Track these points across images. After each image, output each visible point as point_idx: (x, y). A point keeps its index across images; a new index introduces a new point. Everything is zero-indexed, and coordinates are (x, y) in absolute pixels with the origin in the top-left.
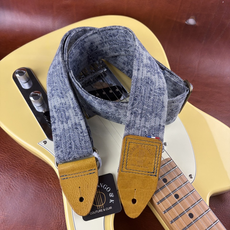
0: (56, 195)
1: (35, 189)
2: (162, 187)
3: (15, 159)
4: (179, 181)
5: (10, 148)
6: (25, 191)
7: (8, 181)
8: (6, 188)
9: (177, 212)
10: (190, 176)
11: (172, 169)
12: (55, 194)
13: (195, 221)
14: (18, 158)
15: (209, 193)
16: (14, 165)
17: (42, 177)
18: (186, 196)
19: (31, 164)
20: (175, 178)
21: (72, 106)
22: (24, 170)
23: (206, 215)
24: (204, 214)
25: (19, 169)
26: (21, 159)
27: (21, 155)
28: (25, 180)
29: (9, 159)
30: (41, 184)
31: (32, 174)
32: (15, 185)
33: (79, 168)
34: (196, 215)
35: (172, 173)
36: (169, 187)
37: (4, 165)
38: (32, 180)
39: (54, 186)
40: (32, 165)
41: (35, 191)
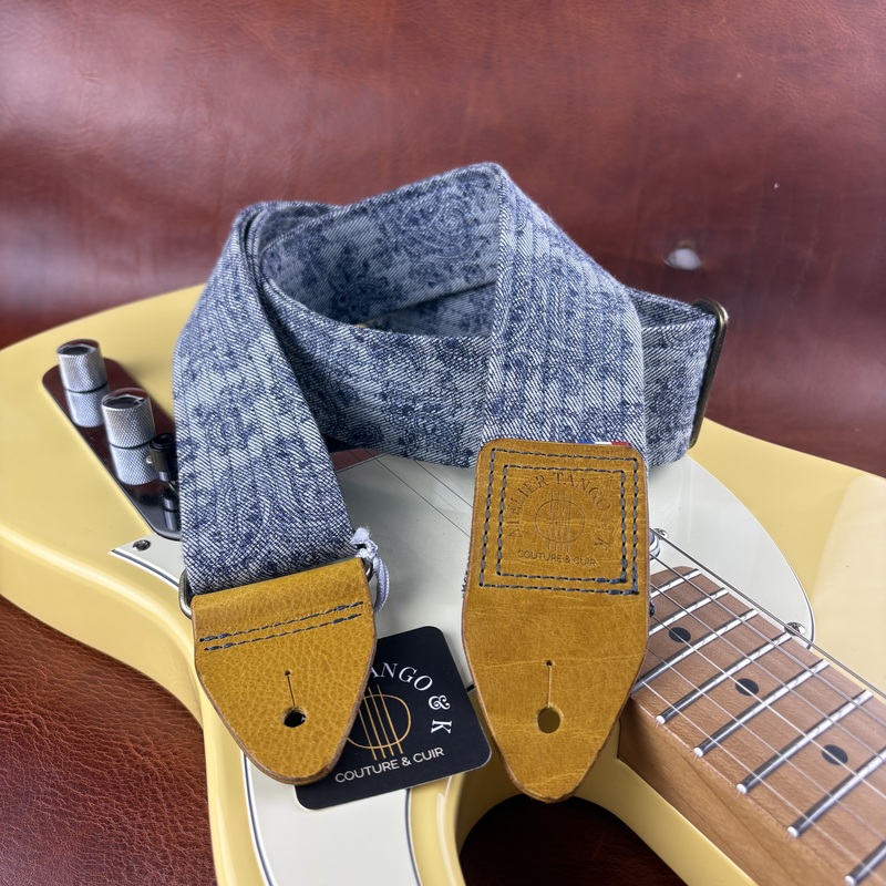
21: (268, 383)
26: (22, 668)
27: (24, 652)
33: (289, 602)
40: (68, 686)
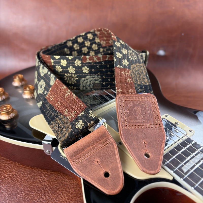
0: (51, 193)
1: (25, 189)
3: (4, 162)
12: (49, 192)
14: (7, 160)
22: (14, 171)
28: (13, 181)
31: (22, 174)
39: (49, 184)
41: (24, 192)
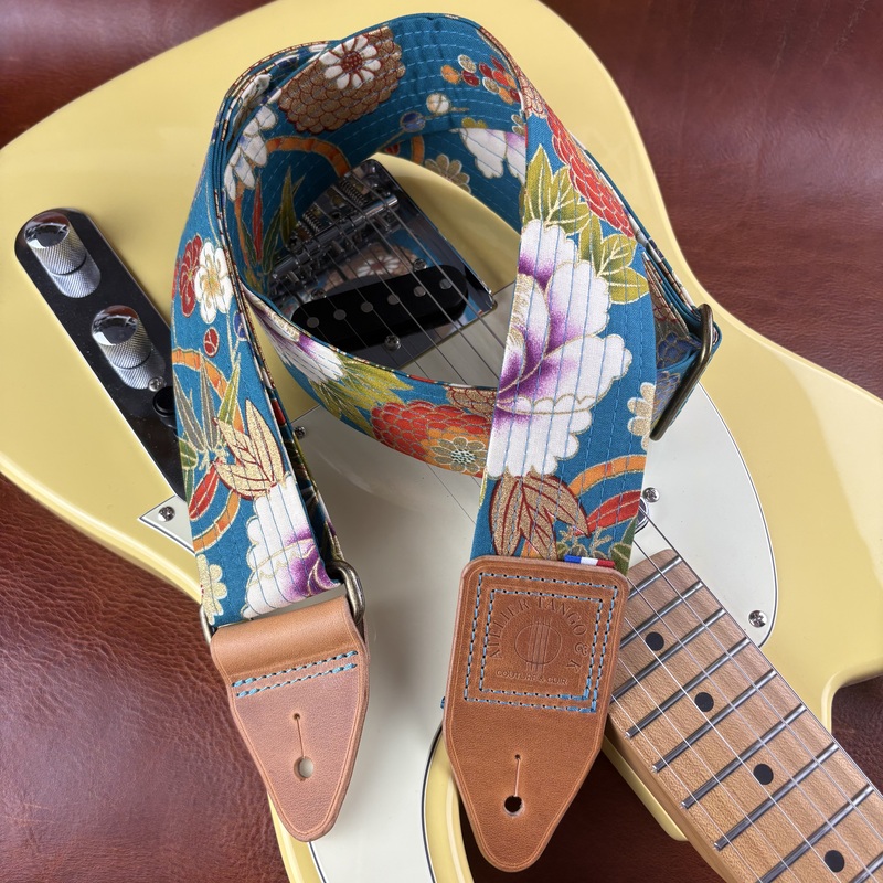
2: (643, 666)
4: (712, 639)
5: (27, 547)
6: (105, 715)
7: (32, 680)
8: (29, 709)
9: (709, 760)
10: (755, 616)
11: (683, 594)
13: (781, 794)
15: (830, 681)
16: (50, 614)
17: (165, 654)
18: (742, 697)
19: (116, 606)
20: (696, 629)
23: (821, 769)
24: (813, 766)
25: (70, 630)
26: (77, 590)
27: (74, 573)
29: (29, 592)
30: (166, 681)
32: (61, 693)
34: (782, 772)
35: (681, 610)
36: (672, 667)
37: (11, 615)
38: (126, 669)
40: (122, 610)
